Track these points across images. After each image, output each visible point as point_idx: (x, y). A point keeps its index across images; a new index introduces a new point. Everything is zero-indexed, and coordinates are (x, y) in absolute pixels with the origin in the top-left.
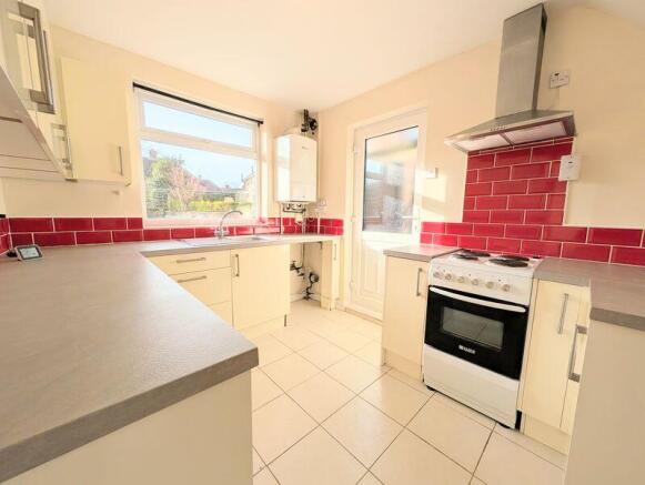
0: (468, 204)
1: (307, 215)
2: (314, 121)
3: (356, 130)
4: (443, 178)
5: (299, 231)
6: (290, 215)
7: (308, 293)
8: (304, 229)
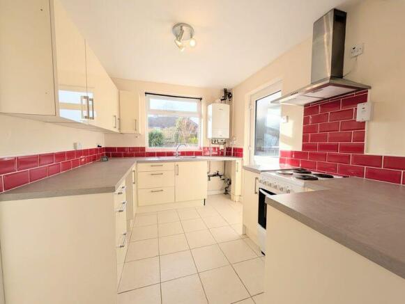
0: (305, 139)
1: (227, 145)
2: (230, 93)
3: (251, 96)
4: (291, 122)
5: (222, 155)
6: (217, 146)
7: (226, 191)
8: (225, 153)
